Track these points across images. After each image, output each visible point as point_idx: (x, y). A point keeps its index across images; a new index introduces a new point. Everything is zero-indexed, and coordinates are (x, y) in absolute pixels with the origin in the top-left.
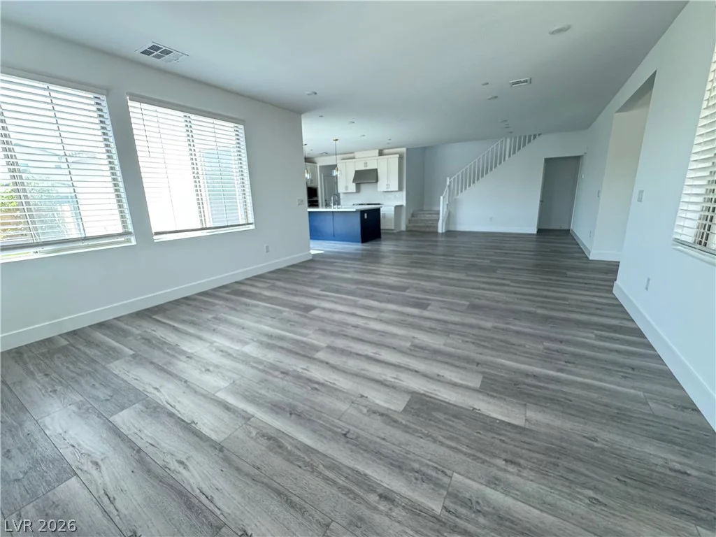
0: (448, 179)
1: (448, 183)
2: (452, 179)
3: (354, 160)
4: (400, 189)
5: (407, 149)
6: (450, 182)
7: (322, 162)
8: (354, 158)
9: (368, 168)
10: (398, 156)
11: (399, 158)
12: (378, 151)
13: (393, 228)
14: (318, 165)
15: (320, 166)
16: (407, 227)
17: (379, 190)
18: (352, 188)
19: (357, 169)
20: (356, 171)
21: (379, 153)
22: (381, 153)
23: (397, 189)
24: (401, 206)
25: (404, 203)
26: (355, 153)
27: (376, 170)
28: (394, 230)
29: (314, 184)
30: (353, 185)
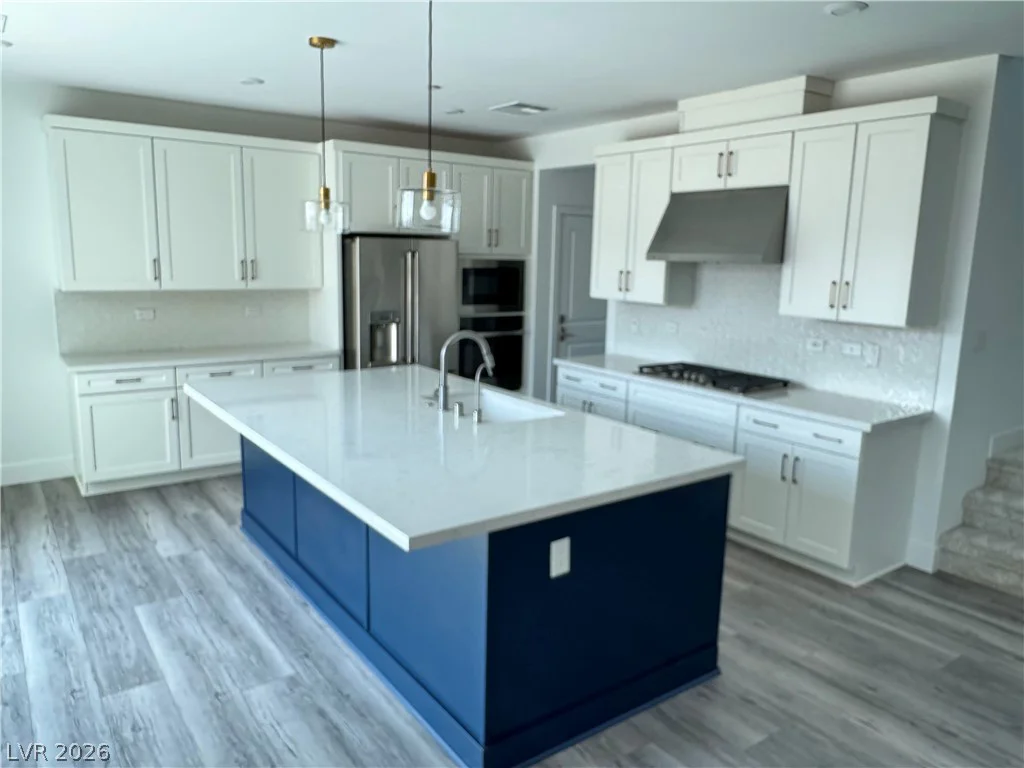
3: (669, 140)
4: (924, 310)
7: (554, 150)
8: (674, 131)
9: (736, 182)
10: (930, 105)
11: (937, 119)
12: (800, 82)
13: (843, 560)
14: (538, 166)
15: (543, 173)
17: (785, 308)
18: (651, 280)
19: (679, 188)
20: (677, 199)
21: (808, 93)
22: (821, 96)
23: (900, 319)
24: (924, 420)
26: (682, 104)
27: (784, 191)
28: (849, 572)
29: (505, 252)
30: (656, 270)
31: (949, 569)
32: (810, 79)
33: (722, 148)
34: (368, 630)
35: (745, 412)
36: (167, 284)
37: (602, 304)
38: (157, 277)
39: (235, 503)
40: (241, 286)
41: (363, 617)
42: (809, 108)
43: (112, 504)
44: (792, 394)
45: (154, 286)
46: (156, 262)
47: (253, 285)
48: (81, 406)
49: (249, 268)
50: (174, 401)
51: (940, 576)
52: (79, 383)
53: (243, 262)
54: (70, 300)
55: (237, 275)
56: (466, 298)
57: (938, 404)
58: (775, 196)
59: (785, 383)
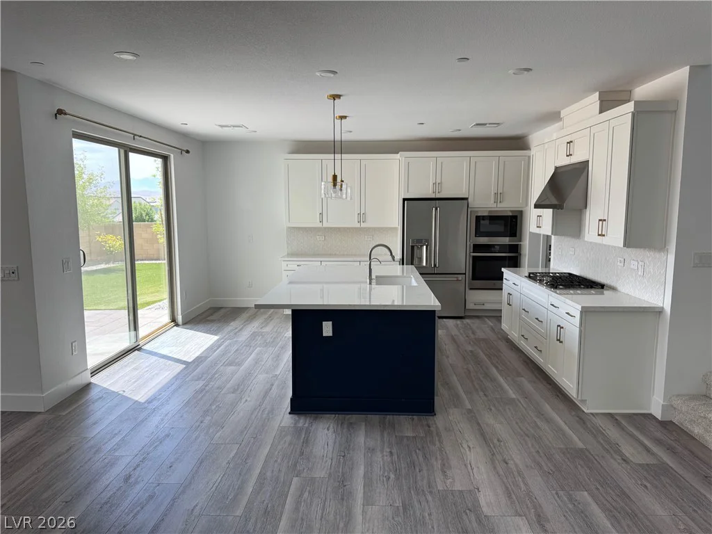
3: (555, 135)
5: (693, 70)
10: (632, 106)
12: (597, 96)
19: (557, 164)
21: (601, 100)
25: (664, 298)
26: (562, 113)
30: (548, 213)
31: (669, 418)
32: (601, 95)
33: (569, 139)
36: (325, 225)
38: (322, 221)
40: (358, 225)
42: (602, 110)
46: (321, 214)
47: (363, 225)
51: (663, 422)
53: (359, 214)
54: (292, 229)
55: (356, 220)
56: (478, 233)
57: (666, 303)
58: (584, 165)
59: (602, 286)
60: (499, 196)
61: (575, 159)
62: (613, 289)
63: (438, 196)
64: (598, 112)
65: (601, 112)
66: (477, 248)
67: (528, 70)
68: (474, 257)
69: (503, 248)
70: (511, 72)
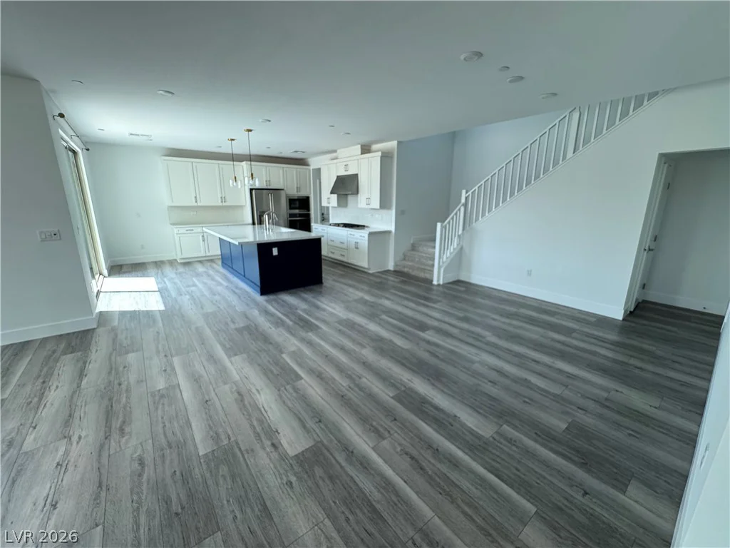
0: (464, 192)
1: (463, 201)
2: (470, 193)
3: (336, 161)
4: (384, 204)
5: (399, 143)
6: (466, 198)
8: (336, 158)
10: (380, 154)
11: (381, 157)
12: (359, 146)
13: (366, 266)
14: (311, 168)
15: (313, 170)
16: (396, 265)
17: (359, 206)
18: (335, 200)
19: (338, 174)
20: (338, 177)
21: (362, 149)
22: (367, 150)
23: (378, 207)
24: (389, 232)
25: (391, 227)
26: (338, 151)
27: (357, 175)
28: (369, 269)
29: (303, 194)
30: (335, 197)
31: (397, 269)
32: (362, 146)
33: (345, 163)
34: (244, 276)
35: (349, 232)
36: (199, 204)
37: (328, 208)
38: (196, 202)
39: (220, 263)
40: (221, 204)
41: (243, 274)
42: (362, 153)
43: (187, 264)
44: (366, 228)
45: (196, 204)
46: (196, 197)
47: (224, 204)
48: (177, 238)
49: (223, 199)
50: (203, 236)
51: (395, 271)
52: (176, 231)
53: (221, 198)
54: (172, 208)
55: (220, 201)
56: (291, 208)
57: (392, 228)
58: (356, 176)
59: (364, 226)
60: (298, 189)
61: (350, 172)
62: (367, 227)
63: (269, 187)
64: (360, 153)
65: (362, 154)
66: (291, 215)
67: (269, 121)
68: (290, 220)
69: (300, 215)
70: (260, 121)
